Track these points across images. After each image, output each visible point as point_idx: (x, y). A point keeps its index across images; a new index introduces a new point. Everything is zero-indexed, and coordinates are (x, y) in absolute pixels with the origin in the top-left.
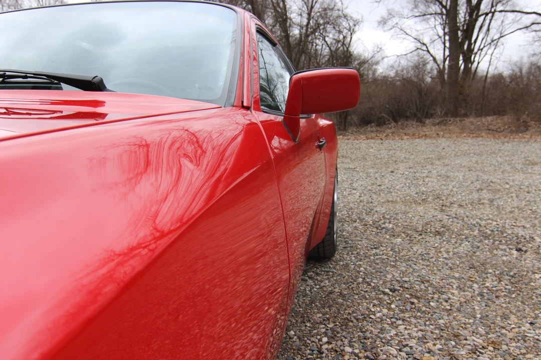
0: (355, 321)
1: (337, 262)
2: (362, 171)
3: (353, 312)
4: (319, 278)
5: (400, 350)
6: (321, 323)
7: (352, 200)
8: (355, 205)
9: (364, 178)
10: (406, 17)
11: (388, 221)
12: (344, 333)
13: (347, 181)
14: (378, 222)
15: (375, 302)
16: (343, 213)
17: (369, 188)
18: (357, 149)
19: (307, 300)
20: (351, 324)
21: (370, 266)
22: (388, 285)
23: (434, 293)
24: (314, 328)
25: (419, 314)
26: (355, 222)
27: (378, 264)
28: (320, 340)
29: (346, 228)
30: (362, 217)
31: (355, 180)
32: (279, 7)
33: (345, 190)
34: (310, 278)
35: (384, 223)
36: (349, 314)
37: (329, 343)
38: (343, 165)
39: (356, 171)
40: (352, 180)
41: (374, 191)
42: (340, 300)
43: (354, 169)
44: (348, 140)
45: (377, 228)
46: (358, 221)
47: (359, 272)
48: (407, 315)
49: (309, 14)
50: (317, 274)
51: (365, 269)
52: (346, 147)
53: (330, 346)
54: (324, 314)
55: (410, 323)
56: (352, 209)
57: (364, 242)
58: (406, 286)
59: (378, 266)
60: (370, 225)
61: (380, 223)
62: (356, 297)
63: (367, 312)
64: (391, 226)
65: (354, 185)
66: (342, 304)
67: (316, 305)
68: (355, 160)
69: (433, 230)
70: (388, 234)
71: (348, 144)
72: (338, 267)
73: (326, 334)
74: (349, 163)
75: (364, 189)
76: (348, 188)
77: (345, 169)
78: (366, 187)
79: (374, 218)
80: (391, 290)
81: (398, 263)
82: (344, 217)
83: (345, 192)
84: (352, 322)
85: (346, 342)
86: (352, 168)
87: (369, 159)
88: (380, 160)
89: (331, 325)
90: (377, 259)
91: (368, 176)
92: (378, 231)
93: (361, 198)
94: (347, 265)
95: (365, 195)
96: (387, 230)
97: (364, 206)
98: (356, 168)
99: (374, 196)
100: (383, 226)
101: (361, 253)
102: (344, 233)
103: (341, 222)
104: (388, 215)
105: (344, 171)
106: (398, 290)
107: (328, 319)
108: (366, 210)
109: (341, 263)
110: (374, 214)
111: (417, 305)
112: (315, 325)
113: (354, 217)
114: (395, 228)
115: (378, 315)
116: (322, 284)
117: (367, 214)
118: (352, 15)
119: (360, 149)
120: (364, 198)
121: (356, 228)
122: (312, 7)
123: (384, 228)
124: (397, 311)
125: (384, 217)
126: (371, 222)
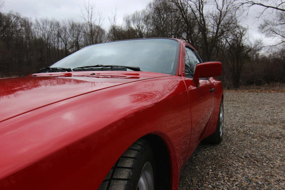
0: (225, 166)
1: (221, 145)
2: (242, 108)
3: (225, 163)
4: (212, 150)
5: (243, 176)
6: (210, 165)
7: (234, 121)
8: (235, 123)
9: (243, 111)
10: (276, 25)
11: (251, 131)
12: (220, 169)
13: (233, 113)
14: (246, 131)
15: (236, 160)
16: (228, 126)
17: (245, 116)
18: (242, 97)
19: (205, 157)
20: (223, 167)
21: (237, 148)
22: (244, 155)
23: (266, 160)
24: (207, 167)
25: (256, 167)
26: (234, 130)
27: (241, 147)
28: (209, 170)
29: (229, 133)
30: (238, 129)
31: (238, 112)
32: (202, 24)
33: (232, 117)
34: (208, 150)
35: (249, 132)
36: (223, 163)
37: (212, 171)
38: (232, 105)
39: (239, 108)
40: (236, 112)
41: (247, 117)
42: (220, 159)
43: (239, 107)
44: (238, 92)
45: (245, 134)
46: (235, 130)
47: (231, 150)
48: (250, 166)
49: (218, 27)
50: (211, 149)
51: (234, 149)
52: (236, 96)
53: (213, 173)
54: (212, 162)
55: (251, 169)
56: (233, 125)
57: (236, 139)
58: (253, 156)
59: (241, 148)
60: (242, 132)
61: (247, 132)
62: (228, 158)
63: (232, 164)
64: (253, 133)
65: (237, 114)
66: (221, 160)
67: (209, 159)
68: (240, 102)
69: (275, 136)
70: (251, 137)
71: (237, 94)
72: (221, 147)
73: (211, 169)
74: (236, 104)
75: (242, 117)
76: (233, 116)
77: (233, 107)
78: (243, 116)
79: (244, 129)
80: (245, 157)
81: (252, 148)
82: (229, 128)
83: (231, 118)
84: (224, 166)
85: (220, 172)
86: (237, 107)
87: (248, 102)
88: (254, 103)
89: (214, 166)
90: (241, 145)
91: (246, 110)
92: (246, 135)
93: (239, 121)
94: (226, 147)
95: (242, 119)
96: (250, 135)
97: (240, 124)
98: (240, 106)
99: (247, 120)
100: (249, 133)
101: (234, 143)
102: (227, 135)
103: (227, 130)
104: (252, 128)
105: (233, 108)
106: (248, 157)
107: (213, 164)
108: (241, 126)
109: (223, 146)
110: (244, 128)
111: (256, 164)
112: (207, 165)
113: (234, 128)
114: (255, 134)
115: (236, 165)
116: (213, 152)
117: (241, 127)
118: (242, 26)
119: (244, 97)
120: (241, 121)
121: (234, 133)
122: (220, 23)
123: (249, 134)
124: (246, 164)
125: (249, 129)
126: (242, 131)
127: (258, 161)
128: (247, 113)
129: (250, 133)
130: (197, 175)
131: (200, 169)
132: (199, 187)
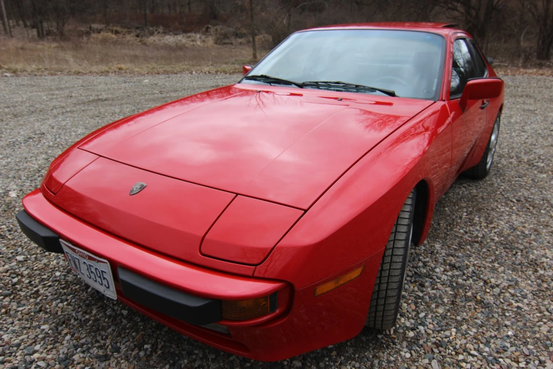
0: (486, 210)
1: (486, 182)
2: (541, 114)
3: (486, 206)
4: (470, 188)
6: (465, 207)
7: (518, 141)
8: (518, 145)
9: (540, 121)
11: (541, 161)
12: (477, 213)
14: (532, 160)
15: (503, 204)
16: (504, 150)
17: (540, 131)
19: (459, 197)
20: (483, 211)
21: (509, 187)
22: (517, 198)
23: (547, 207)
24: (460, 209)
25: (530, 214)
26: (512, 158)
27: (516, 186)
28: (462, 214)
29: (503, 162)
30: (519, 155)
33: (515, 131)
34: (464, 187)
35: (537, 162)
36: (484, 207)
37: (466, 215)
39: (535, 113)
41: (543, 135)
42: (480, 200)
43: (534, 110)
45: (530, 165)
46: (515, 158)
47: (499, 189)
48: (521, 213)
50: (469, 186)
51: (505, 188)
53: (467, 217)
54: (467, 204)
55: (520, 216)
56: (513, 148)
57: (512, 172)
58: (529, 200)
59: (515, 188)
60: (525, 162)
61: (534, 162)
62: (492, 200)
63: (495, 208)
64: (542, 165)
65: (525, 127)
66: (481, 202)
67: (464, 200)
70: (538, 170)
72: (485, 184)
73: (466, 212)
75: (533, 133)
78: (536, 131)
79: (530, 157)
80: (517, 200)
81: (532, 188)
82: (504, 154)
83: (513, 133)
84: (484, 210)
85: (477, 216)
86: (531, 110)
89: (471, 209)
90: (517, 184)
92: (530, 167)
93: (527, 141)
94: (492, 184)
95: (532, 137)
96: (538, 167)
97: (526, 147)
98: (537, 110)
99: (541, 139)
100: (536, 164)
101: (506, 179)
102: (499, 165)
103: (500, 157)
104: (544, 156)
106: (522, 201)
107: (470, 207)
108: (525, 151)
109: (489, 182)
110: (531, 154)
111: (531, 210)
112: (461, 208)
113: (513, 154)
114: (545, 167)
115: (502, 210)
116: (471, 191)
117: (525, 154)
120: (530, 141)
121: (511, 163)
123: (535, 166)
124: (516, 210)
125: (539, 158)
126: (526, 160)
127: (534, 207)
128: (546, 126)
129: (539, 164)
130: (445, 218)
131: (450, 212)
132: (448, 231)
